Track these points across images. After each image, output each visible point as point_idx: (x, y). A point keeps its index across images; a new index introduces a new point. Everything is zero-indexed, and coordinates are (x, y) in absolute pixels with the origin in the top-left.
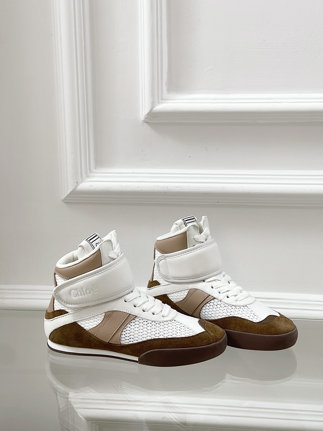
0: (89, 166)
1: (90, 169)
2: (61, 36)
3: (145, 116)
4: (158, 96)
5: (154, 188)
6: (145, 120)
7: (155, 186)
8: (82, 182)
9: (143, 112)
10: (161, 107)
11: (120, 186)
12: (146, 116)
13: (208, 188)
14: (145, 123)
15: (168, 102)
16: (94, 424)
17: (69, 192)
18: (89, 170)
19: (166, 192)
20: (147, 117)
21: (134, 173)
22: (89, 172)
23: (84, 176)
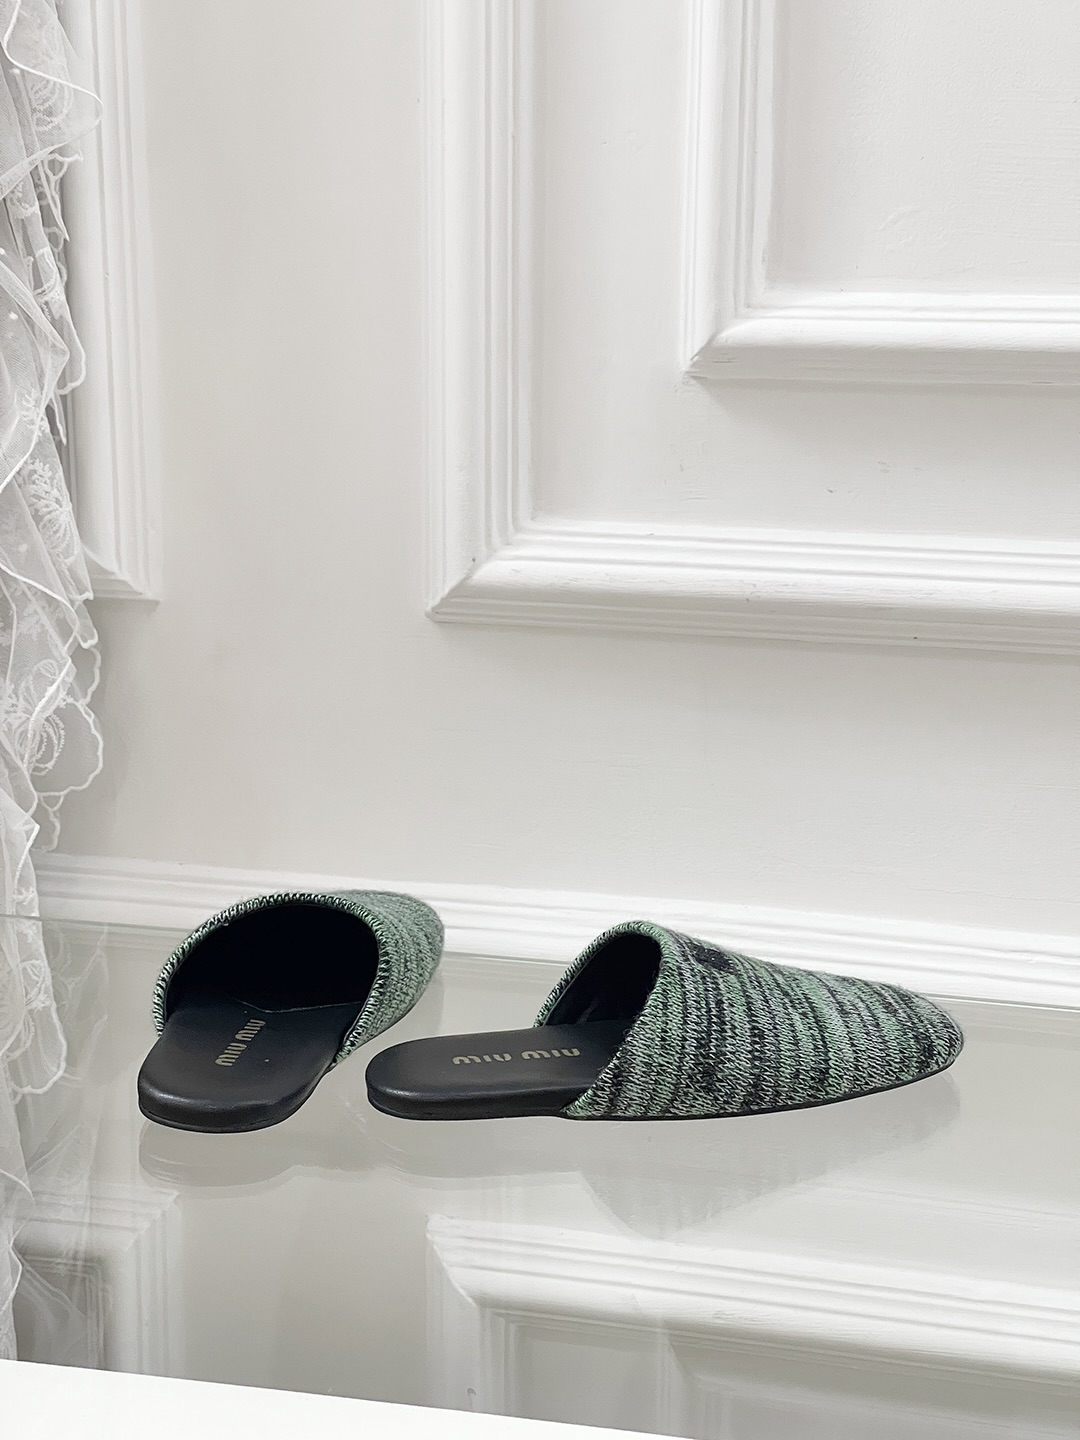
0: (513, 511)
1: (515, 519)
2: (443, 101)
3: (692, 359)
4: (735, 296)
5: (713, 586)
6: (693, 370)
7: (715, 581)
8: (489, 557)
9: (688, 344)
10: (742, 330)
11: (607, 575)
12: (696, 358)
13: (882, 590)
14: (694, 382)
15: (769, 315)
17: (447, 591)
18: (513, 523)
19: (748, 600)
20: (698, 361)
21: (651, 536)
22: (511, 528)
23: (496, 540)
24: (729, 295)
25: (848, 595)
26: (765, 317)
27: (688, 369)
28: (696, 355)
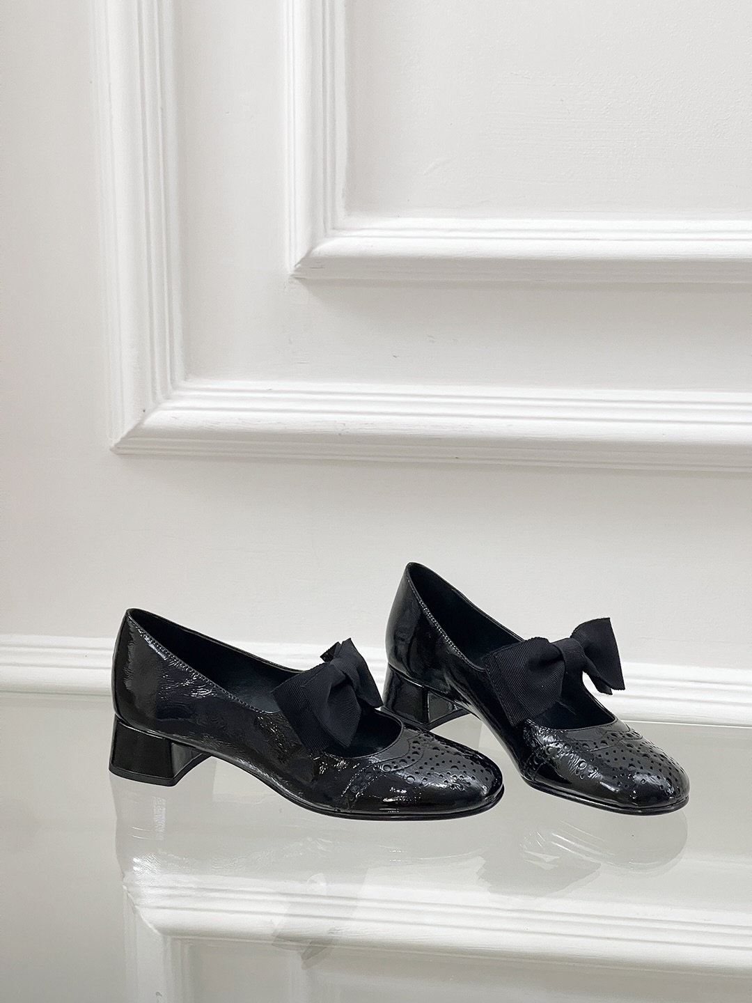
0: (171, 375)
1: (172, 380)
2: (110, 84)
3: (296, 265)
4: (325, 223)
5: (315, 426)
6: (296, 273)
7: (317, 421)
8: (155, 409)
9: (292, 256)
10: (332, 245)
11: (240, 419)
12: (299, 265)
13: (433, 426)
14: (296, 281)
15: (347, 235)
16: (179, 943)
17: (125, 433)
18: (172, 383)
19: (340, 434)
20: (300, 268)
21: (270, 391)
22: (170, 387)
23: (159, 395)
24: (320, 222)
25: (410, 429)
26: (345, 237)
27: (292, 273)
28: (299, 263)
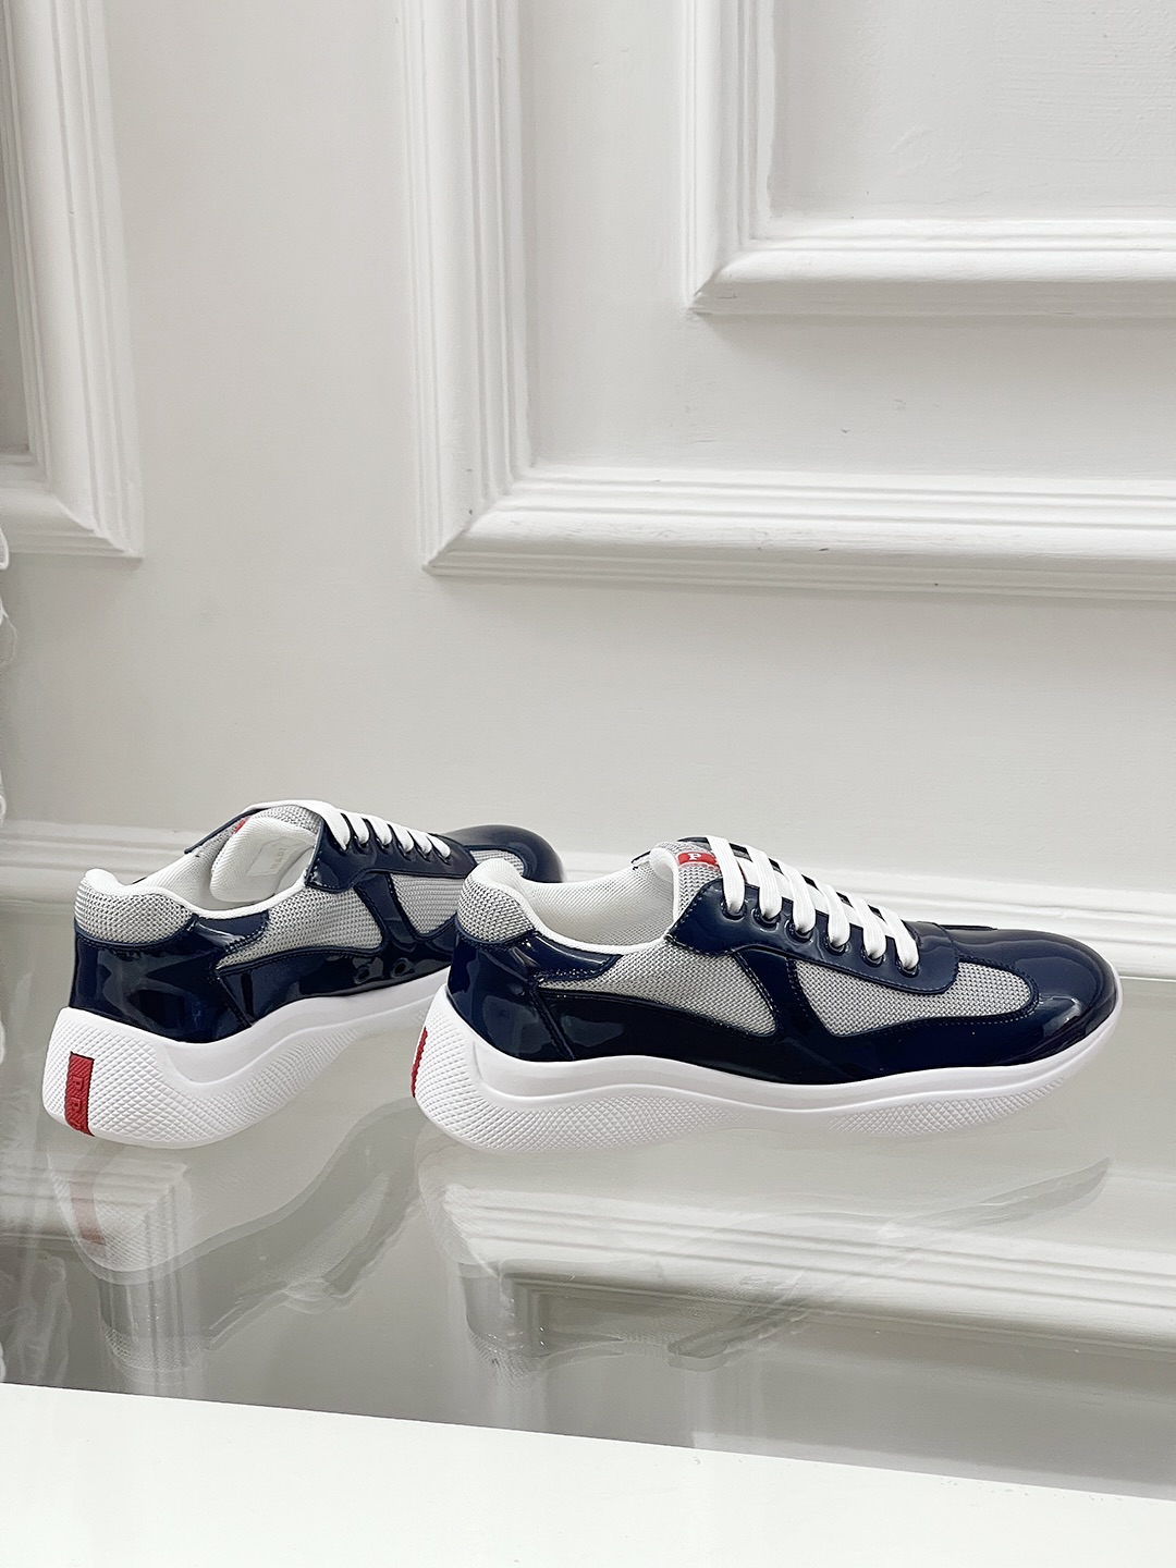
0: (511, 460)
1: (513, 467)
2: (423, 24)
3: (696, 294)
4: (740, 229)
5: (722, 535)
6: (695, 306)
7: (726, 529)
8: (487, 509)
9: (690, 281)
10: (746, 265)
11: (611, 525)
12: (700, 294)
13: (900, 536)
14: (697, 318)
15: (775, 246)
16: (524, 1291)
17: (444, 544)
18: (512, 471)
19: (759, 548)
20: (701, 298)
21: (657, 483)
22: (509, 476)
23: (494, 488)
24: (732, 228)
25: (864, 542)
26: (771, 250)
27: (691, 306)
28: (699, 291)
